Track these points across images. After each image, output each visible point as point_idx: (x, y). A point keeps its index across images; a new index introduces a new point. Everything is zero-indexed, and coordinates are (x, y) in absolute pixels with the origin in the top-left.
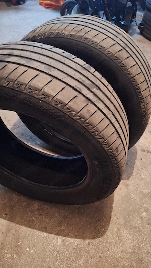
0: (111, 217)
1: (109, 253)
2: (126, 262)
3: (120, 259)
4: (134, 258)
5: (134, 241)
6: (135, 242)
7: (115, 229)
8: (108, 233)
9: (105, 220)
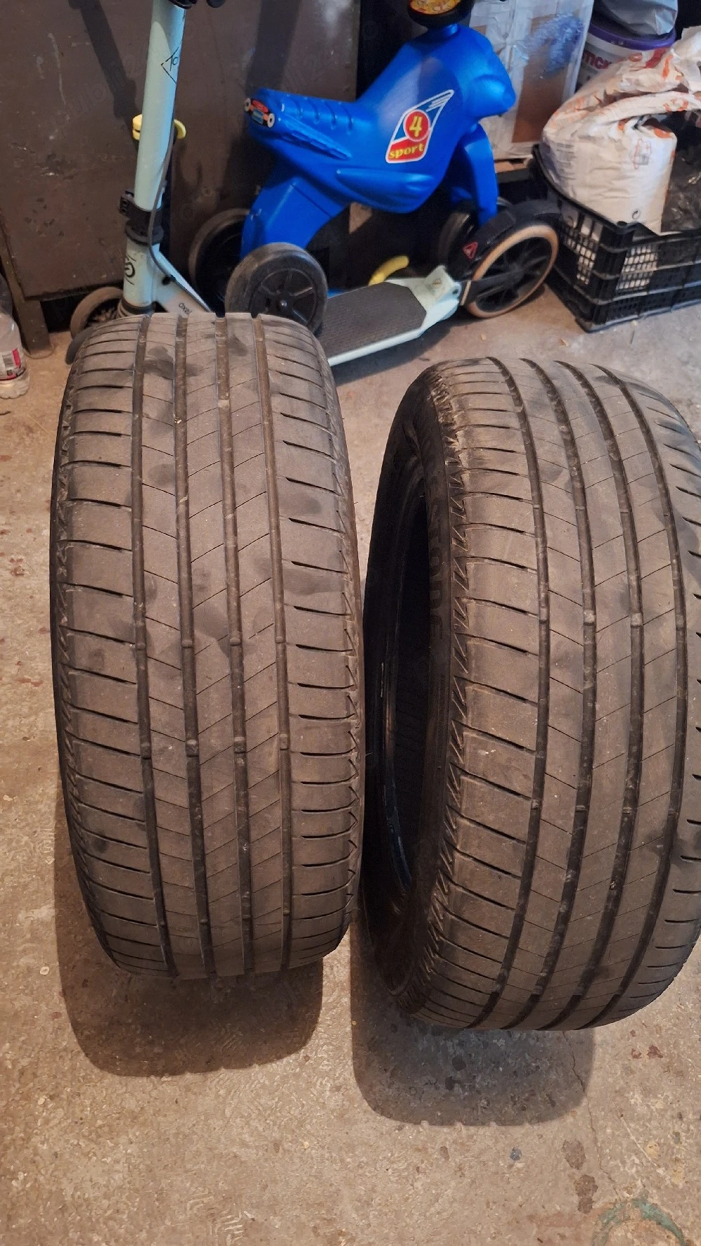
0: (173, 1073)
1: (41, 1101)
2: (25, 1180)
3: (28, 1153)
4: (46, 1211)
5: (106, 1196)
6: (105, 1203)
7: (131, 1104)
8: (110, 1079)
9: (156, 1050)
